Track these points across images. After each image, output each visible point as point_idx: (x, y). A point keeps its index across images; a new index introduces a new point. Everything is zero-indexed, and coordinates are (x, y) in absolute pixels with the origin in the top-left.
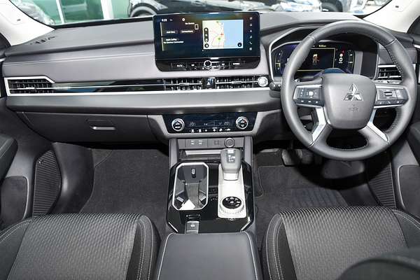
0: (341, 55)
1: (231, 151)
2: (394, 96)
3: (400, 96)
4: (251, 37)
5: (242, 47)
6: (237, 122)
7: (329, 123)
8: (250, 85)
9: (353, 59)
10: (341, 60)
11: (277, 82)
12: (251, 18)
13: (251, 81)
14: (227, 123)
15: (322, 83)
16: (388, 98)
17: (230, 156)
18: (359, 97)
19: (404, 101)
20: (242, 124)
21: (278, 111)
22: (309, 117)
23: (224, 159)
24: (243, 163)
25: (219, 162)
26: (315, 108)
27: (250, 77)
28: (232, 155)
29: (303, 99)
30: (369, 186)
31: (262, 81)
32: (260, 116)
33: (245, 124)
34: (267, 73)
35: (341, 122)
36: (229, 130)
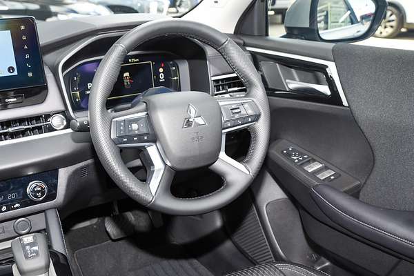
0: (161, 70)
1: (28, 239)
2: (243, 112)
3: (250, 112)
4: (27, 56)
5: (16, 73)
6: (29, 190)
7: (169, 164)
8: (40, 130)
9: (177, 73)
10: (162, 76)
11: (80, 118)
12: (23, 28)
13: (39, 124)
14: (12, 196)
15: (147, 109)
16: (237, 116)
17: (28, 247)
18: (200, 121)
19: (257, 117)
20: (38, 191)
21: (89, 161)
22: (138, 163)
23: (19, 256)
24: (53, 255)
25: (12, 261)
26: (144, 147)
27: (37, 118)
28: (32, 245)
29: (124, 137)
30: (234, 243)
31: (57, 121)
32: (64, 174)
33: (42, 191)
34: (62, 108)
35: (185, 159)
36: (17, 205)
